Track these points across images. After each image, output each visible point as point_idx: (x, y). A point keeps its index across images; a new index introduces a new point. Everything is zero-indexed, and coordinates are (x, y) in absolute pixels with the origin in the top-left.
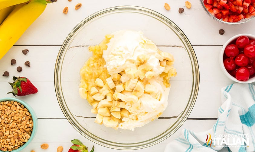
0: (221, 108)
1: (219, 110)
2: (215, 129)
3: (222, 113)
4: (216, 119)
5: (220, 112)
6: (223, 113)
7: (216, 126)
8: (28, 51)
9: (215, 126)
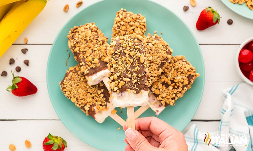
0: (222, 109)
1: (221, 111)
2: (220, 130)
3: (224, 114)
4: (219, 120)
5: (223, 113)
6: (226, 113)
7: (221, 127)
8: (27, 50)
9: (219, 127)
